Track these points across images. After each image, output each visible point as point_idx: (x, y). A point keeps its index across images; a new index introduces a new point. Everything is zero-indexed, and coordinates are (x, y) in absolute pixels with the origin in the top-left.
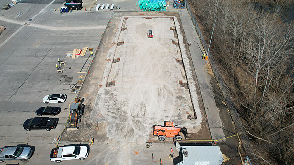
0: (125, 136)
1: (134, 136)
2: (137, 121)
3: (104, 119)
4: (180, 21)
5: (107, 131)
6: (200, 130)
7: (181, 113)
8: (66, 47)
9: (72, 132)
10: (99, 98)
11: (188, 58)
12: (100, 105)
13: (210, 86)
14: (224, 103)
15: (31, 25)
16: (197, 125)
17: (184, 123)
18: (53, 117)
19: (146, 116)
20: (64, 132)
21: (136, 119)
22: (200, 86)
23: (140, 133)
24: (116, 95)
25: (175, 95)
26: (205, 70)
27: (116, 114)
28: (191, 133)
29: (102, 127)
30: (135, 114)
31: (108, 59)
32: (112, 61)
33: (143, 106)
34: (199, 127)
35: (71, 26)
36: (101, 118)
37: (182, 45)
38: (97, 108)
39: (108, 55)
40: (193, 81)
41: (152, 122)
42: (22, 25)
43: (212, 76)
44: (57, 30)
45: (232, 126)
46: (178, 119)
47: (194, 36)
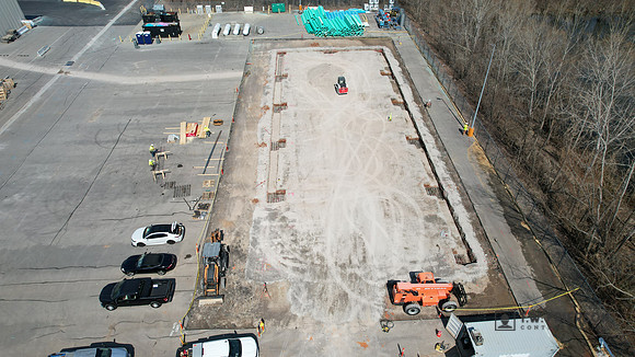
0: (331, 310)
1: (350, 308)
2: (351, 275)
3: (277, 275)
4: (398, 56)
5: (290, 300)
6: (489, 285)
7: (442, 251)
8: (160, 119)
9: (210, 307)
10: (256, 228)
11: (431, 133)
12: (264, 243)
13: (489, 190)
14: (525, 226)
15: (74, 74)
16: (480, 275)
17: (452, 273)
18: (161, 277)
19: (369, 263)
20: (192, 308)
21: (349, 270)
22: (469, 192)
23: (363, 301)
24: (294, 221)
25: (422, 215)
26: (472, 158)
27: (301, 262)
28: (472, 295)
29: (276, 293)
30: (344, 260)
31: (260, 142)
32: (269, 145)
33: (358, 241)
34: (486, 281)
35: (163, 74)
36: (270, 273)
37: (412, 106)
38: (258, 252)
39: (259, 134)
40: (452, 183)
41: (385, 275)
42: (53, 76)
43: (489, 171)
44: (134, 83)
45: (553, 275)
46: (439, 266)
47: (435, 87)
